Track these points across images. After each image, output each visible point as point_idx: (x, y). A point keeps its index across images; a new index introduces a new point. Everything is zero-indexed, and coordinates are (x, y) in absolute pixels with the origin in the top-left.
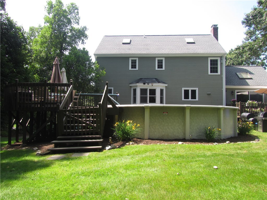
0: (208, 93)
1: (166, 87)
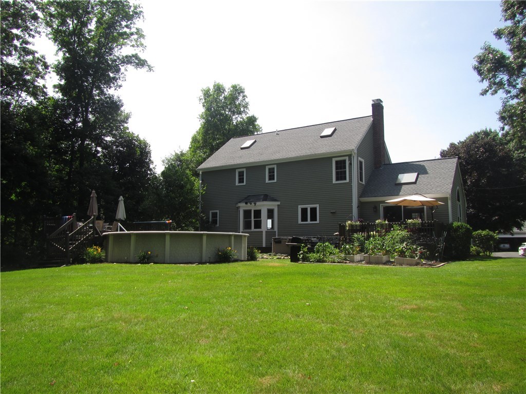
0: (332, 211)
1: (278, 205)
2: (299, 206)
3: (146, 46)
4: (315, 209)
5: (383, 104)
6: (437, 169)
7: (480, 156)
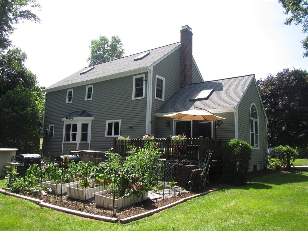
0: (129, 126)
1: (92, 120)
2: (107, 121)
3: (41, 7)
4: (118, 123)
5: (192, 31)
6: (232, 85)
7: (291, 83)
